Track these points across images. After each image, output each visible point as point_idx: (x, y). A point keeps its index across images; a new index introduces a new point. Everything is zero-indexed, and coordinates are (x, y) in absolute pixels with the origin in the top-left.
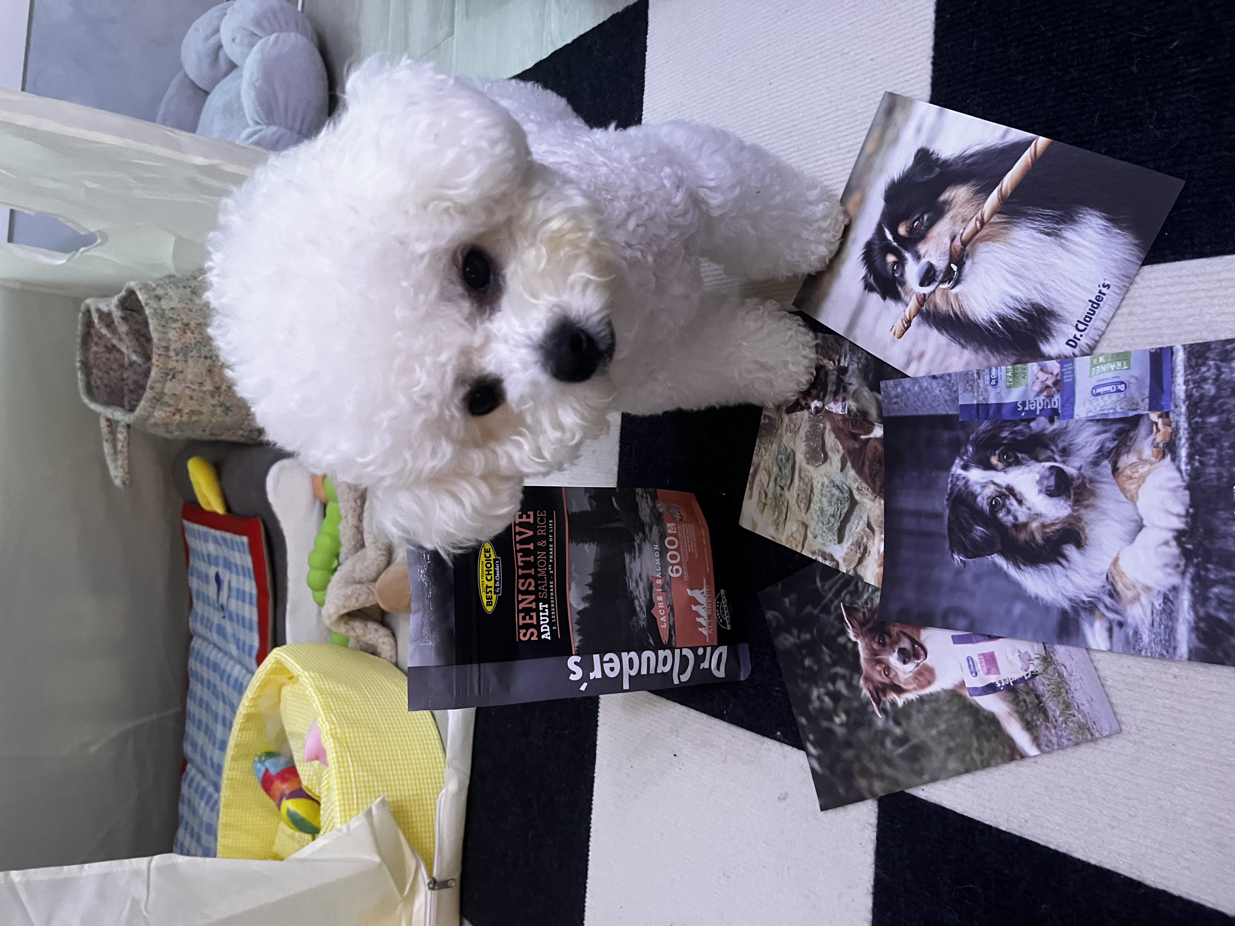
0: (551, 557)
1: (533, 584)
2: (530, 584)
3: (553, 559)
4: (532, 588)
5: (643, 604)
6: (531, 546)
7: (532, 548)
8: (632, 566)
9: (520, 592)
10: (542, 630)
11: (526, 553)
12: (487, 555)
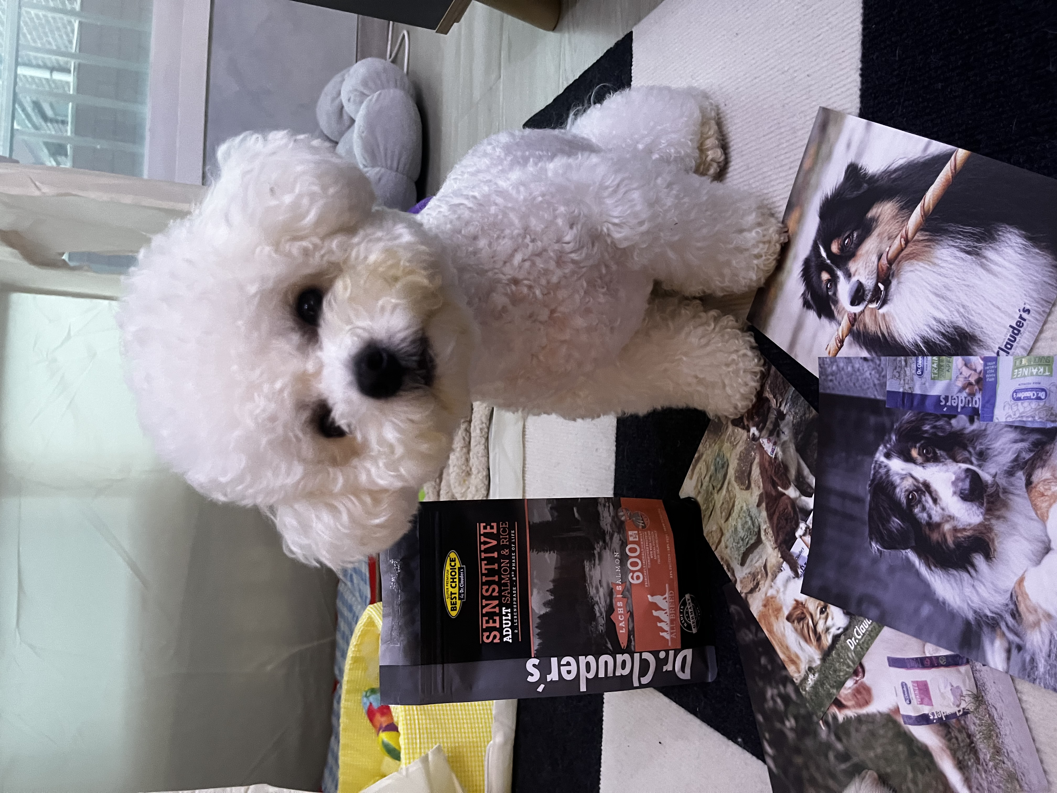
0: (514, 565)
1: (497, 589)
2: (494, 590)
3: (515, 567)
4: (495, 594)
5: (603, 610)
6: (495, 555)
8: (593, 573)
9: (483, 597)
10: (505, 633)
11: (490, 561)
12: (453, 564)
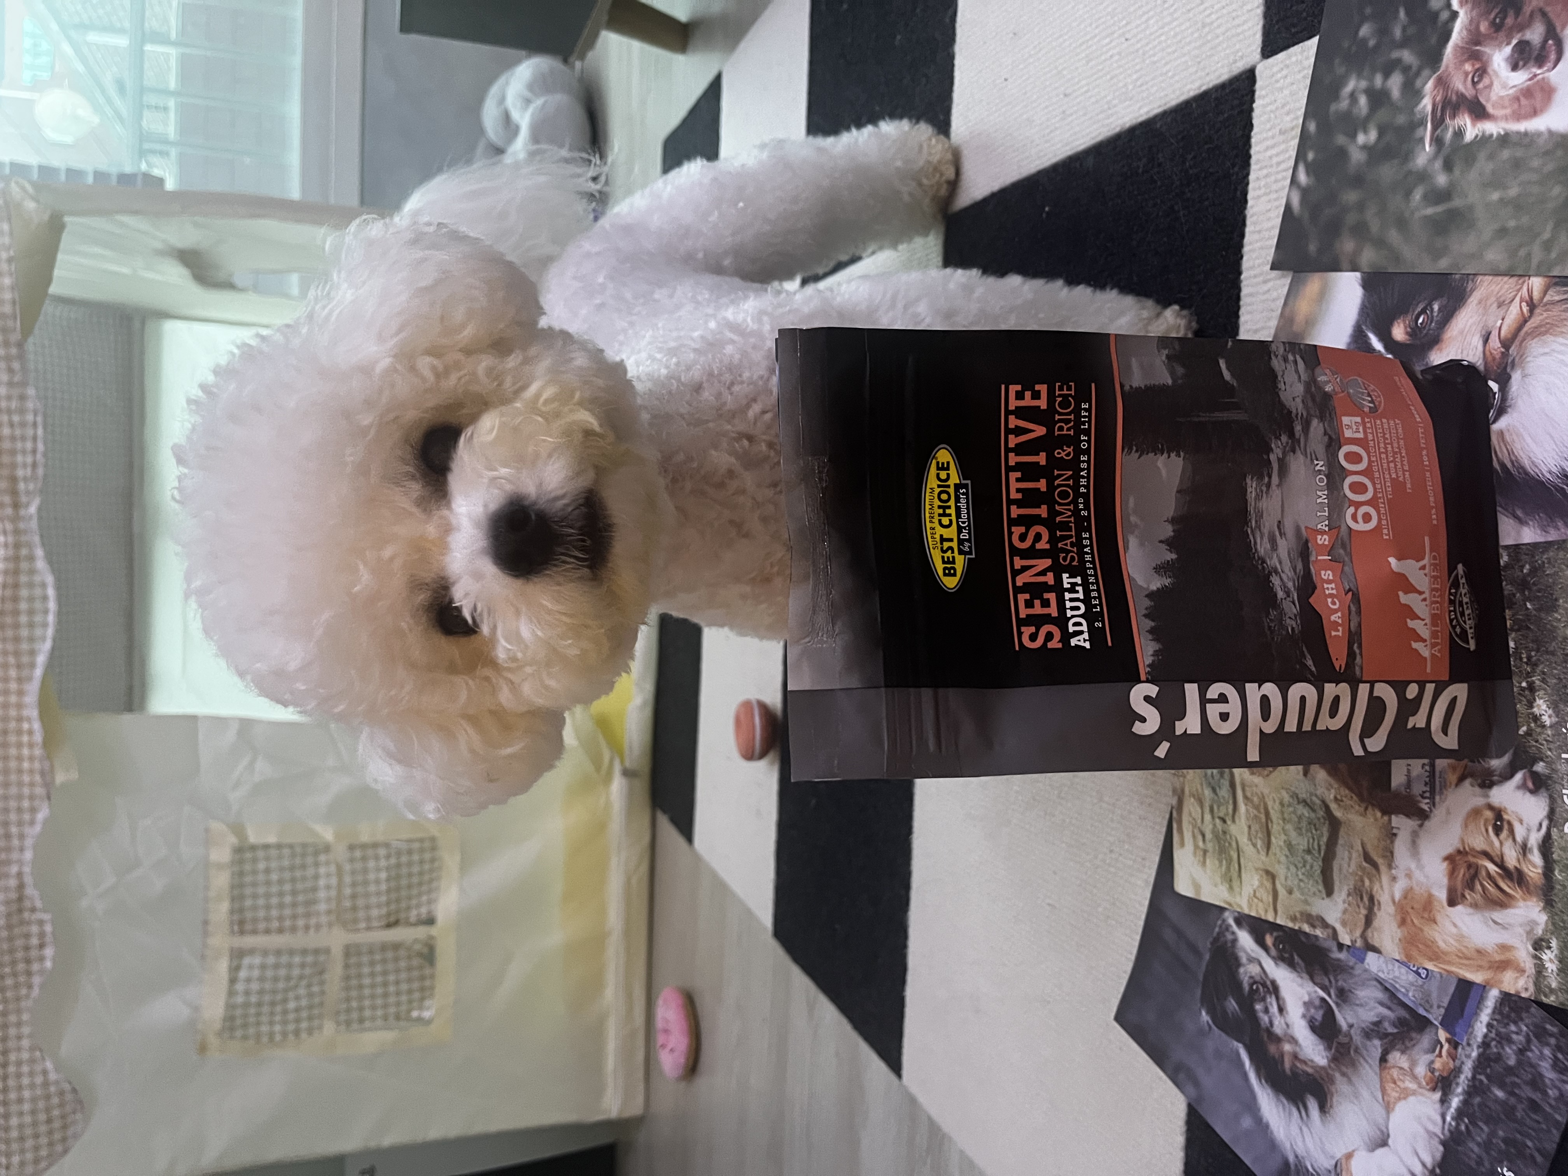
0: (1083, 482)
1: (1045, 537)
2: (1038, 538)
3: (1087, 487)
4: (1043, 545)
5: (1290, 585)
6: (1041, 459)
7: (1043, 462)
8: (1264, 504)
9: (1015, 551)
10: (1071, 629)
11: (1029, 472)
12: (943, 475)
